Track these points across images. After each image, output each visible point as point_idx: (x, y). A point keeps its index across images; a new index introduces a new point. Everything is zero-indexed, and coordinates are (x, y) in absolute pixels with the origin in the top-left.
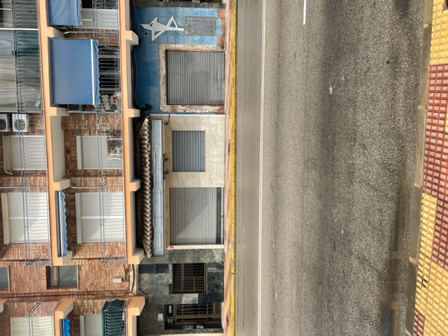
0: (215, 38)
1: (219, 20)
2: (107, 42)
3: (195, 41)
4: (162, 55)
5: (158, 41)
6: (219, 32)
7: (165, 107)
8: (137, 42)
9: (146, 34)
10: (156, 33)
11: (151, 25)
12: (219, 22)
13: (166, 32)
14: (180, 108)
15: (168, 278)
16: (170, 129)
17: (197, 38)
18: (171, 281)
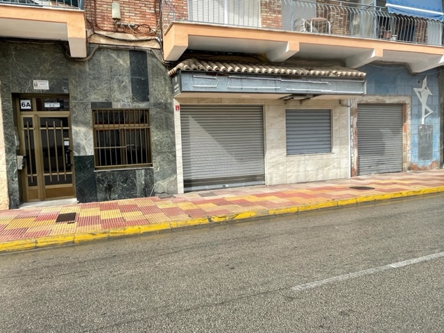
1: (430, 163)
4: (402, 100)
5: (413, 95)
9: (419, 82)
10: (419, 92)
11: (426, 88)
14: (355, 120)
15: (123, 100)
16: (335, 107)
18: (117, 106)
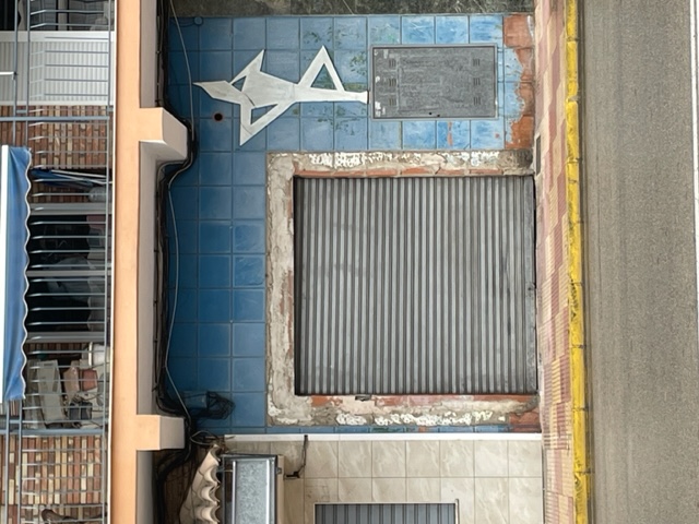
0: (495, 125)
1: (511, 55)
2: (64, 156)
3: (413, 139)
4: (280, 196)
5: (264, 144)
6: (509, 102)
7: (286, 405)
8: (181, 152)
9: (219, 117)
10: (256, 115)
11: (239, 85)
12: (509, 64)
13: (297, 109)
14: (352, 408)
16: (308, 496)
17: (420, 127)
